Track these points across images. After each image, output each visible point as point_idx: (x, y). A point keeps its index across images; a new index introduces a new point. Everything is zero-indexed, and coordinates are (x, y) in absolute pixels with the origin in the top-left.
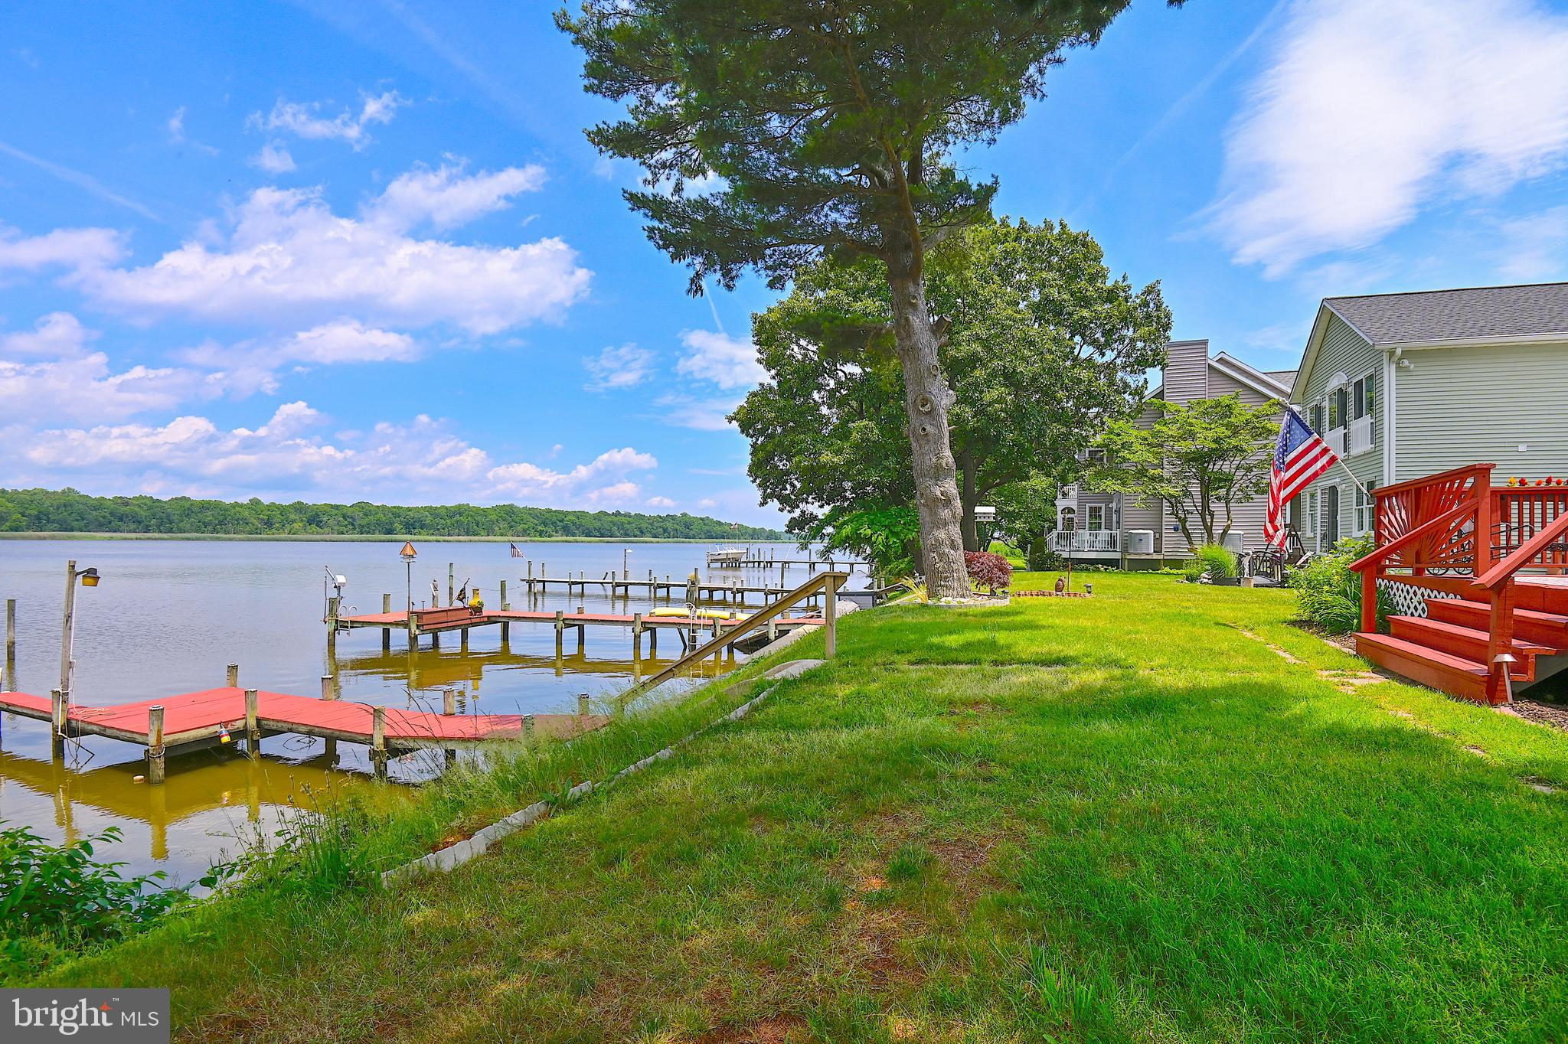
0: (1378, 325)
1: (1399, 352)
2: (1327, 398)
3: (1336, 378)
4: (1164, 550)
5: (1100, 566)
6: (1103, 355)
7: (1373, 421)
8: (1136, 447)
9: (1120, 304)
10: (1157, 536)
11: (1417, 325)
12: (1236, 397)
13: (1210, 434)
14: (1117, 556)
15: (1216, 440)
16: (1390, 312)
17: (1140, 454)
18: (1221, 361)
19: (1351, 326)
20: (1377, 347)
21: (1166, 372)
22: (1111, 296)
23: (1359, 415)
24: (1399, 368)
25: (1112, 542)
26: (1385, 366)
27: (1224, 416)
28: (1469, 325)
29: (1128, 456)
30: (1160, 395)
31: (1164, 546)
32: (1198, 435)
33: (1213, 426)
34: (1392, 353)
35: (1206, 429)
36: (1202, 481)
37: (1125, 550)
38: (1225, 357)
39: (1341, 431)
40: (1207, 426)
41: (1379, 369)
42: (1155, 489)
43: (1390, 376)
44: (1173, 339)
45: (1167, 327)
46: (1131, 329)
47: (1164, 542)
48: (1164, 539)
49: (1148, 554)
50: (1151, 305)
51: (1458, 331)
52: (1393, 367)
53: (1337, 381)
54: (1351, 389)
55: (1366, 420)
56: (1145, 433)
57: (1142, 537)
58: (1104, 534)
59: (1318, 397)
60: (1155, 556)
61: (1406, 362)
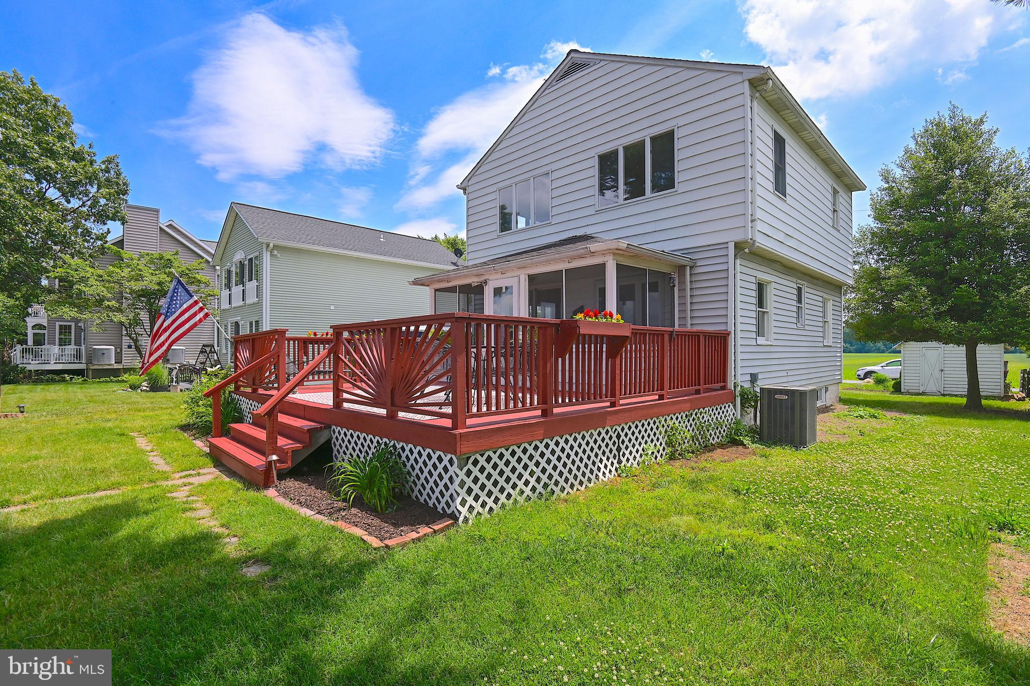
0: (262, 226)
1: (271, 245)
2: (234, 265)
3: (239, 254)
4: (123, 361)
5: (66, 375)
6: (69, 202)
7: (258, 284)
8: (92, 281)
9: (85, 165)
10: (118, 350)
11: (283, 232)
12: (177, 254)
13: (155, 279)
14: (82, 366)
15: (159, 284)
16: (269, 220)
17: (94, 288)
18: (170, 226)
19: (247, 224)
20: (259, 240)
21: (126, 226)
22: (77, 157)
23: (251, 279)
24: (272, 255)
25: (78, 355)
26: (264, 255)
27: (165, 266)
28: (309, 237)
29: (84, 289)
30: (120, 243)
31: (123, 358)
32: (146, 278)
33: (157, 272)
34: (268, 245)
35: (152, 274)
36: (150, 312)
37: (89, 361)
38: (173, 224)
39: (241, 287)
40: (153, 272)
41: (261, 253)
42: (108, 316)
43: (266, 258)
44: (130, 203)
45: (125, 193)
46: (95, 187)
47: (123, 356)
48: (123, 353)
49: (109, 365)
50: (112, 172)
51: (303, 240)
52: (269, 253)
53: (239, 256)
54: (246, 262)
55: (254, 283)
56: (101, 272)
57: (105, 352)
58: (71, 349)
59: (228, 264)
60: (116, 366)
61: (276, 252)
